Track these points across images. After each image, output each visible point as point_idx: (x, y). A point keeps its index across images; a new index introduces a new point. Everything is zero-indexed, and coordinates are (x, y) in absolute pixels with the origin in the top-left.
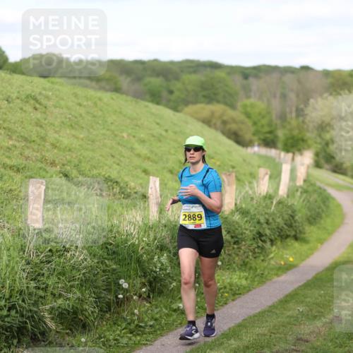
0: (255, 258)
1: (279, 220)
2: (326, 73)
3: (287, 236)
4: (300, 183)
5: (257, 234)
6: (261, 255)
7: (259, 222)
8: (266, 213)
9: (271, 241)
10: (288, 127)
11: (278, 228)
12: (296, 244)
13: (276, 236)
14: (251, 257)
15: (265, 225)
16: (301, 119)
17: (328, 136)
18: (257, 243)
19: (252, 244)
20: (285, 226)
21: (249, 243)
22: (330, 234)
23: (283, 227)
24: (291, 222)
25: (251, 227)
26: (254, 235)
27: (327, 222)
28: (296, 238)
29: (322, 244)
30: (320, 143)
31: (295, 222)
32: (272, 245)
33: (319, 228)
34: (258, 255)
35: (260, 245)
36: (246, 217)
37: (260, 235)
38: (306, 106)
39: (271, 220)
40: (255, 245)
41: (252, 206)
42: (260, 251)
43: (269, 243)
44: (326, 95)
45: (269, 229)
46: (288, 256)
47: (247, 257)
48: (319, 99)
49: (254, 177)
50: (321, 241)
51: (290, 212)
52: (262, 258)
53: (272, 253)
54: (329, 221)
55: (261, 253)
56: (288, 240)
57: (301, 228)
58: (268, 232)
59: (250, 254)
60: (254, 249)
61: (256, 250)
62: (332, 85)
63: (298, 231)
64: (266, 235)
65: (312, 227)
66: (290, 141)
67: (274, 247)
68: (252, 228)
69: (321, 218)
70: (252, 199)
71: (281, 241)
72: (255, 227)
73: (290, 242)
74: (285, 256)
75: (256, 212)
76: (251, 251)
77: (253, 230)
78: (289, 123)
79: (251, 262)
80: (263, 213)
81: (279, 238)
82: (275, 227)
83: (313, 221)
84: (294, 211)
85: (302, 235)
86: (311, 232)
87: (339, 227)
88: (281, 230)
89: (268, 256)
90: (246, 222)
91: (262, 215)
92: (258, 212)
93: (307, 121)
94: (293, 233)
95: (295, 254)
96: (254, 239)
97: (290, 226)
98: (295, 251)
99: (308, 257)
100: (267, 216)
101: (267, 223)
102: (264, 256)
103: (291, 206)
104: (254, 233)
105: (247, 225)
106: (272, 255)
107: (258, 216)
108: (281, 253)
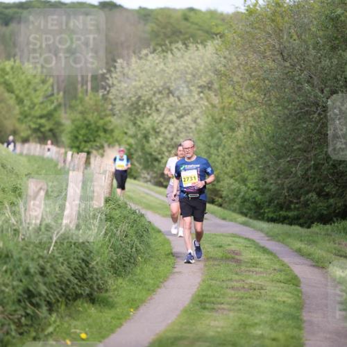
0: (21, 334)
1: (63, 269)
2: (145, 15)
3: (77, 296)
4: (99, 203)
5: (24, 292)
6: (32, 329)
7: (27, 273)
8: (40, 257)
9: (49, 304)
10: (80, 108)
11: (61, 282)
12: (93, 310)
13: (58, 296)
14: (13, 333)
15: (38, 278)
16: (101, 93)
17: (147, 123)
18: (25, 308)
19: (15, 311)
20: (72, 278)
21: (10, 308)
22: (151, 291)
23: (69, 280)
24: (83, 271)
25: (13, 280)
26: (19, 294)
27: (145, 271)
28: (92, 299)
29: (137, 308)
30: (134, 136)
31: (91, 271)
32: (50, 311)
33: (131, 281)
34: (26, 328)
35: (29, 311)
36: (5, 263)
37: (30, 294)
38: (109, 71)
39: (48, 269)
40: (21, 312)
41: (16, 244)
42: (29, 323)
43: (45, 309)
44: (144, 52)
45: (45, 284)
46: (78, 331)
47: (8, 333)
48: (134, 59)
49: (20, 195)
50: (135, 304)
51: (82, 254)
52: (34, 334)
53: (50, 325)
54: (148, 269)
55: (32, 326)
56: (79, 302)
57: (100, 282)
58: (43, 289)
59: (13, 327)
60: (19, 319)
61: (23, 320)
62: (156, 35)
63: (95, 287)
64: (40, 295)
65: (120, 280)
66: (83, 132)
67: (54, 315)
68: (15, 283)
69: (135, 264)
70: (16, 232)
71: (66, 305)
72: (21, 281)
73: (82, 305)
74: (73, 330)
75: (22, 255)
76: (14, 323)
77: (18, 286)
78: (82, 101)
79: (14, 341)
80: (36, 256)
81: (63, 300)
82: (55, 280)
83: (121, 269)
84: (89, 253)
85: (104, 295)
86: (119, 288)
87: (166, 278)
88: (67, 285)
89: (43, 330)
90: (6, 271)
91: (33, 259)
92: (27, 255)
93: (111, 96)
94: (88, 290)
95: (90, 326)
96: (19, 301)
97: (82, 278)
98: (90, 321)
99: (112, 331)
100: (41, 262)
101: (42, 274)
102: (36, 331)
103: (83, 243)
104: (20, 291)
105: (7, 277)
106: (51, 329)
107: (25, 262)
108: (66, 325)
